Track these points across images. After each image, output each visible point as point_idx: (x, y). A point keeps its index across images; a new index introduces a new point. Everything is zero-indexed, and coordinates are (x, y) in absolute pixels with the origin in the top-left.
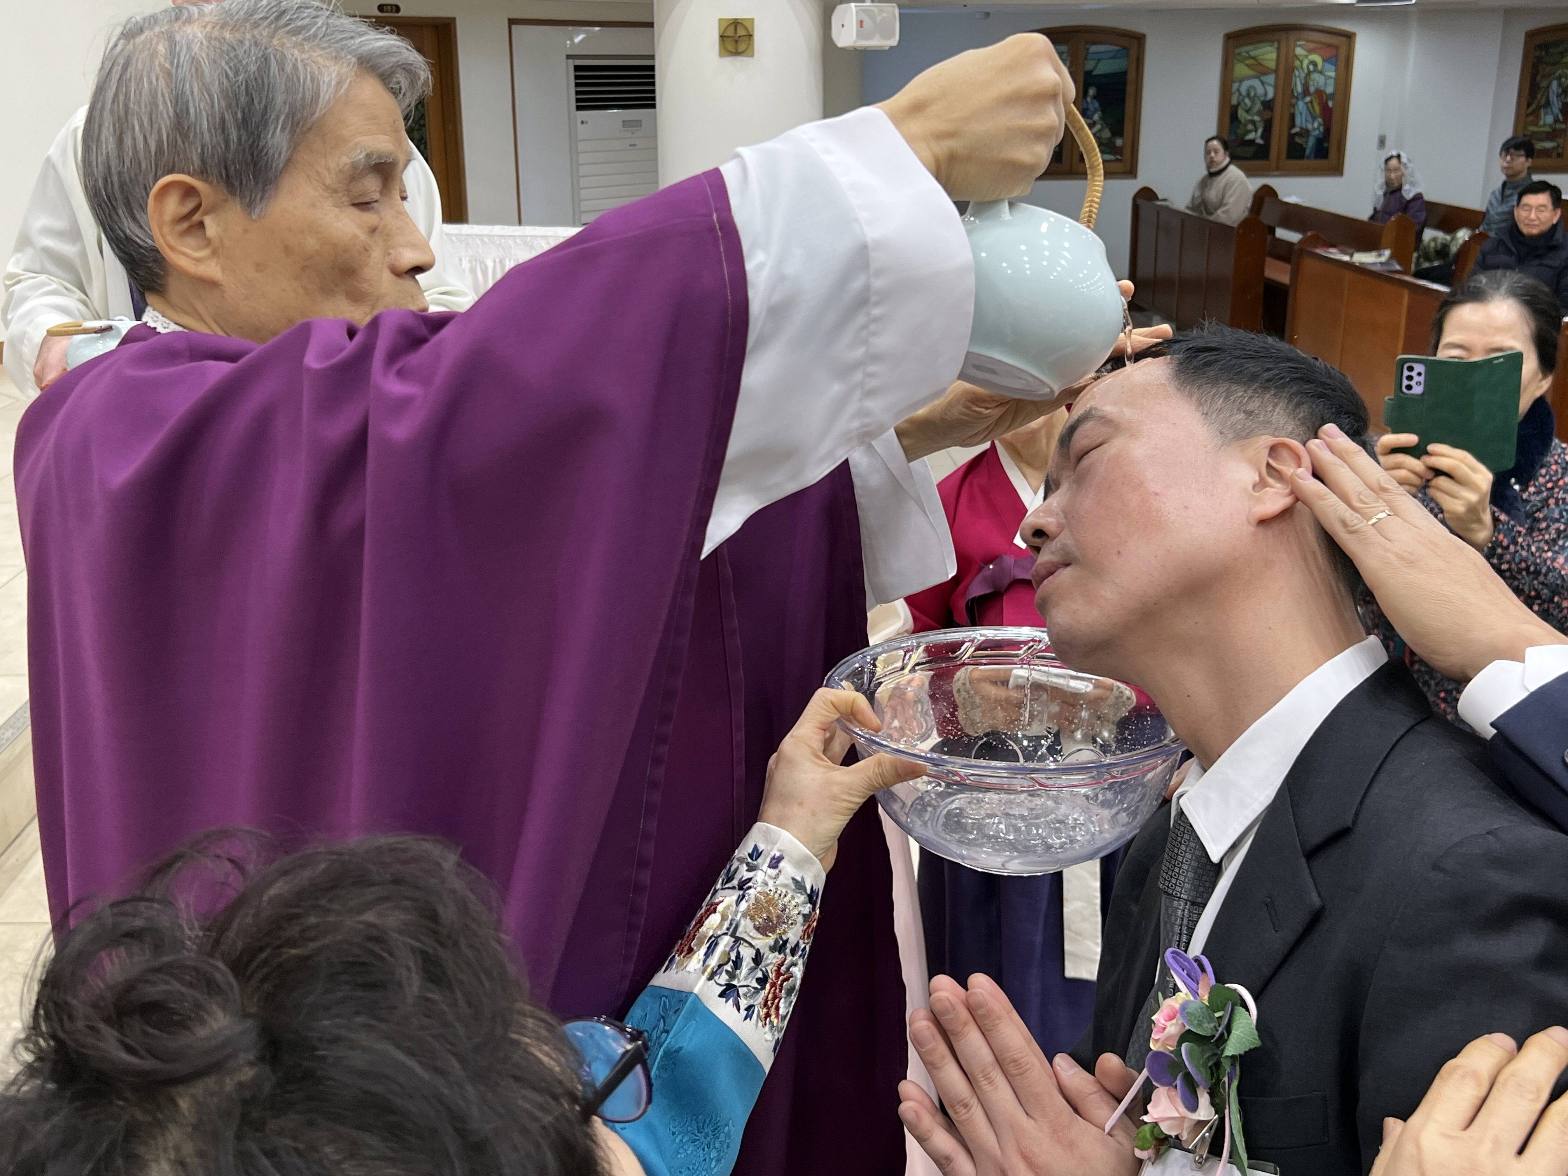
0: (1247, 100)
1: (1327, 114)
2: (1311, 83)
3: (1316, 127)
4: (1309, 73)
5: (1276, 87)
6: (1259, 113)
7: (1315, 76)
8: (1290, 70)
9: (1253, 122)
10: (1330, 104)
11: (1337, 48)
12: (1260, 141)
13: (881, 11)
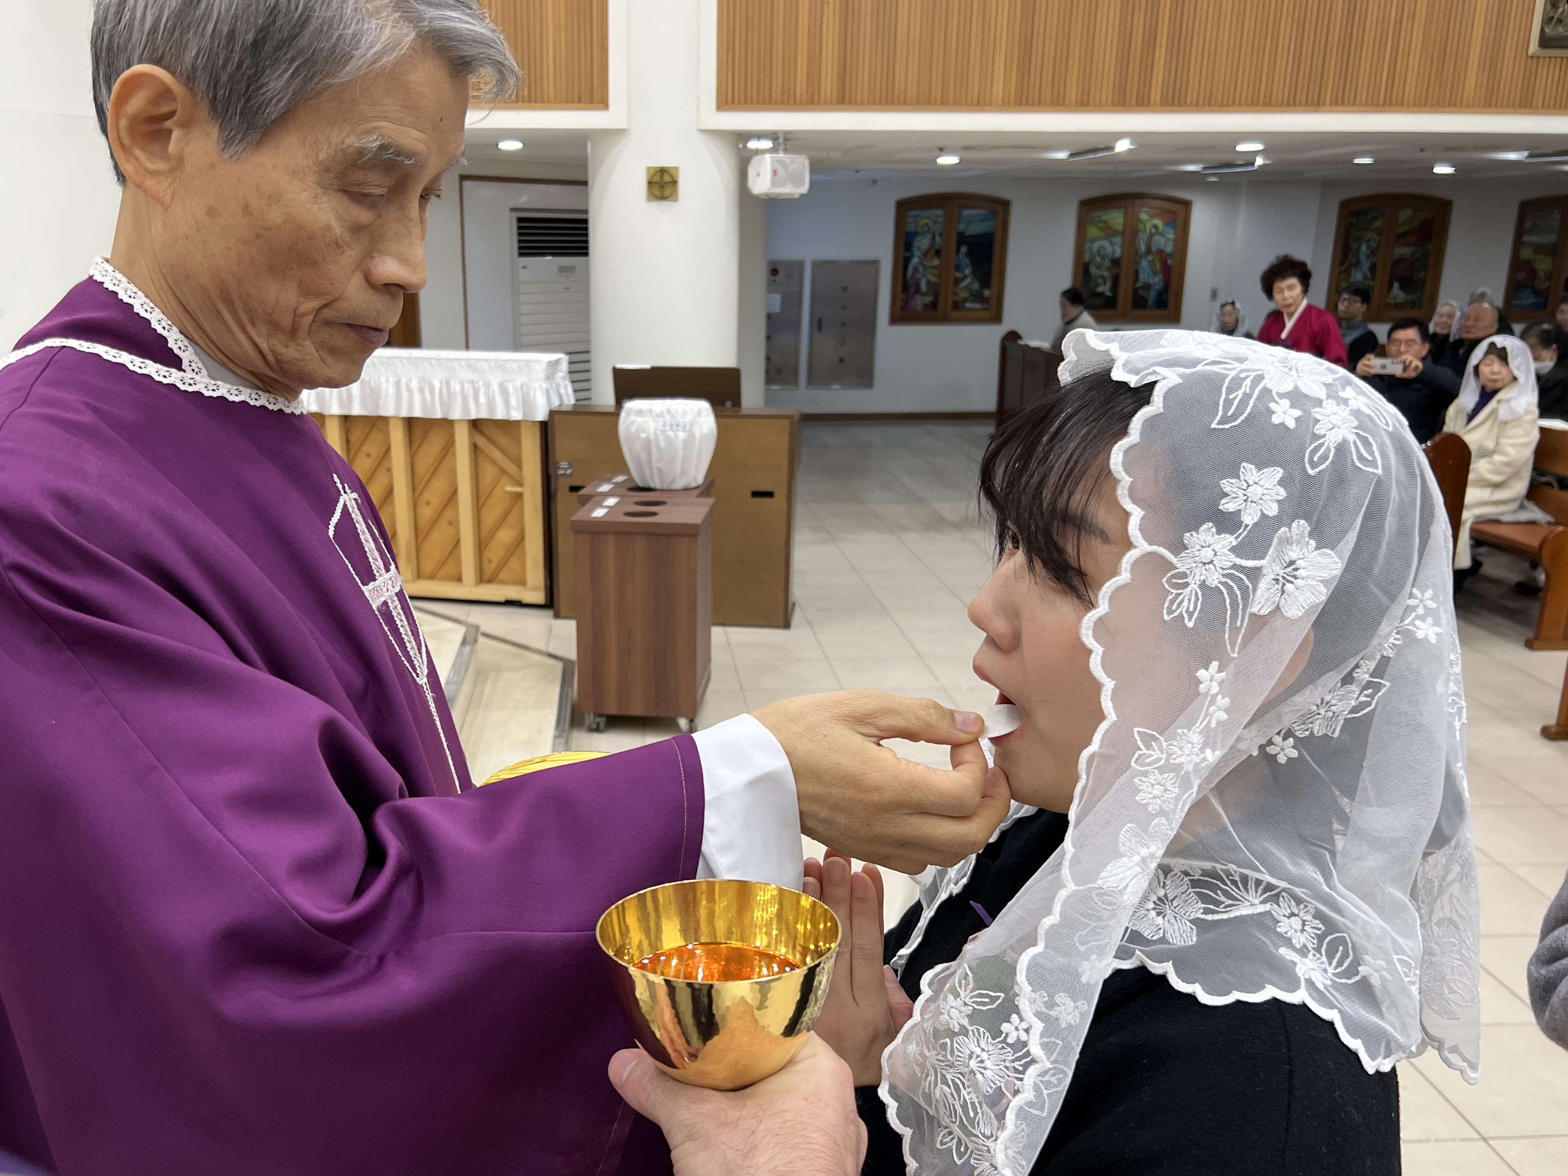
0: (1098, 259)
1: (1167, 270)
2: (1153, 244)
3: (1157, 281)
4: (1151, 235)
5: (1122, 247)
6: (1108, 269)
7: (1157, 238)
8: (1135, 233)
9: (1103, 277)
10: (1170, 262)
11: (1175, 213)
12: (1108, 293)
13: (793, 161)
